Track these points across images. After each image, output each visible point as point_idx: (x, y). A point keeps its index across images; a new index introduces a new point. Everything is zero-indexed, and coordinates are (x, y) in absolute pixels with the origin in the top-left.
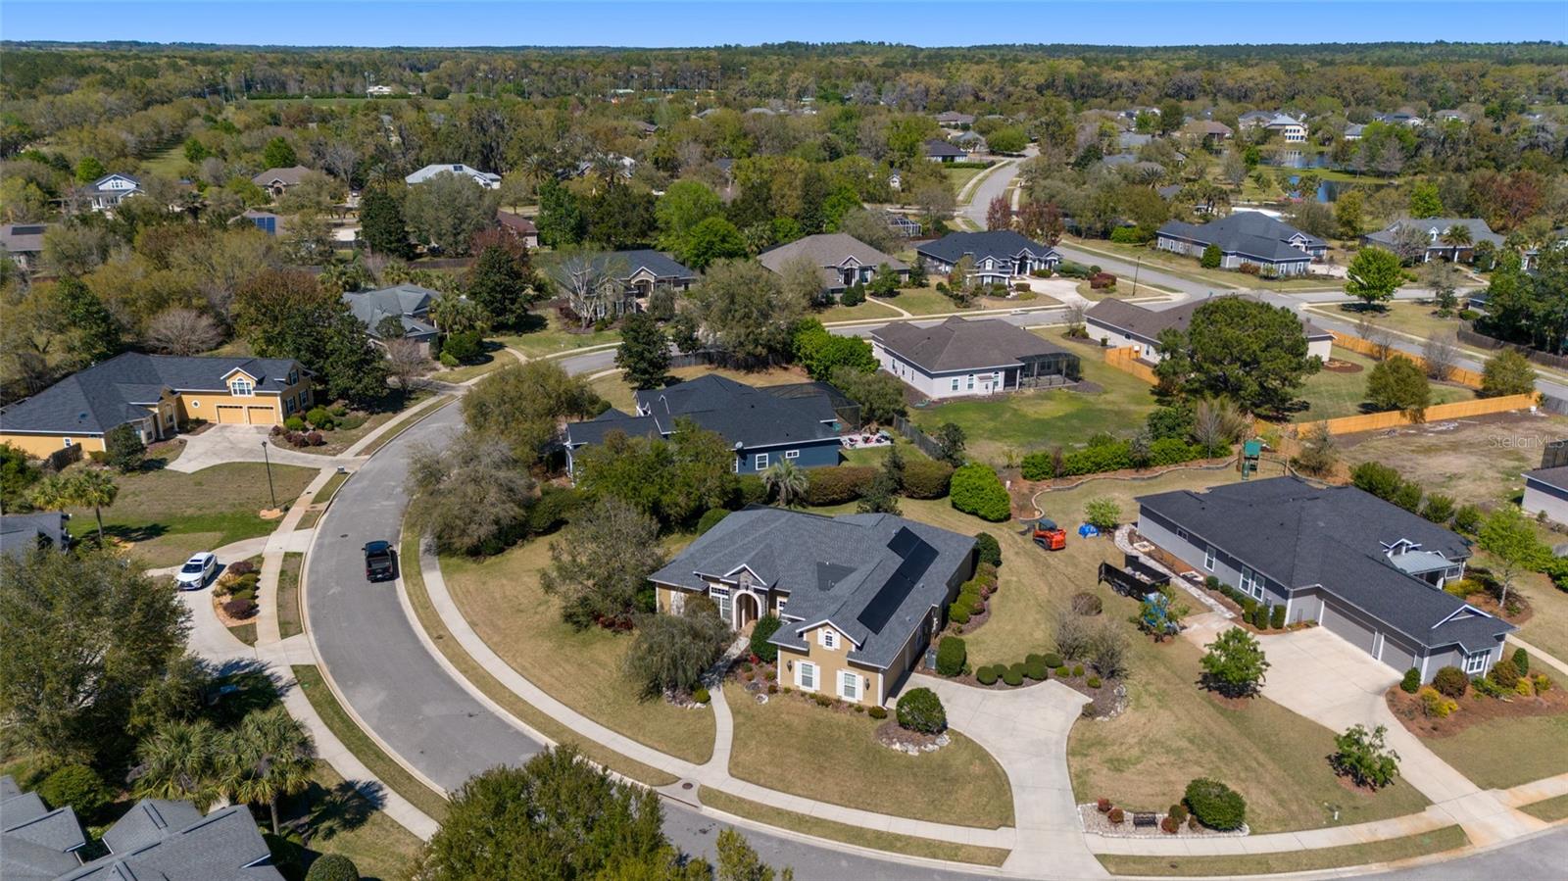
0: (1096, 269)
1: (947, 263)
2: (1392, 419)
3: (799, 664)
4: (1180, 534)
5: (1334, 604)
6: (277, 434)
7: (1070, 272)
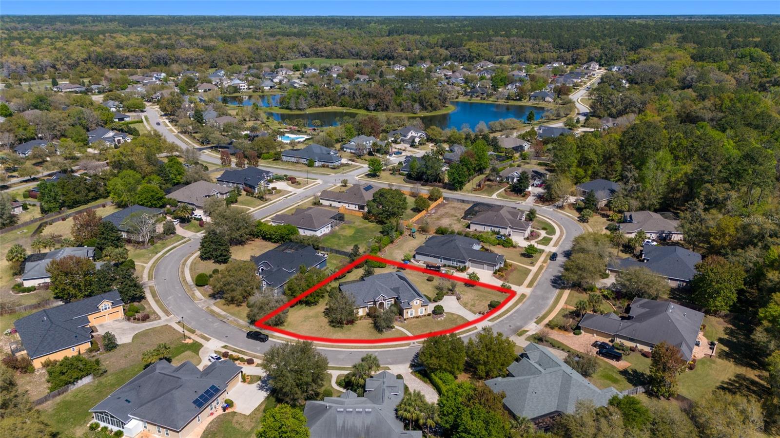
0: (286, 176)
2: (424, 213)
3: (409, 311)
4: (430, 256)
5: (473, 262)
6: (129, 320)
7: (279, 179)
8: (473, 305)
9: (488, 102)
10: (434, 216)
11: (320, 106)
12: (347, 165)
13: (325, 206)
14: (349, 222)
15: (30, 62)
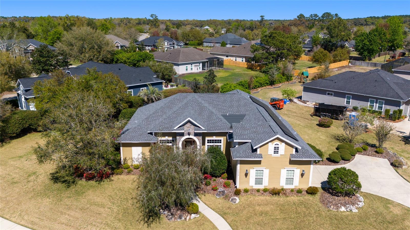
1: (149, 46)
3: (253, 171)
4: (329, 94)
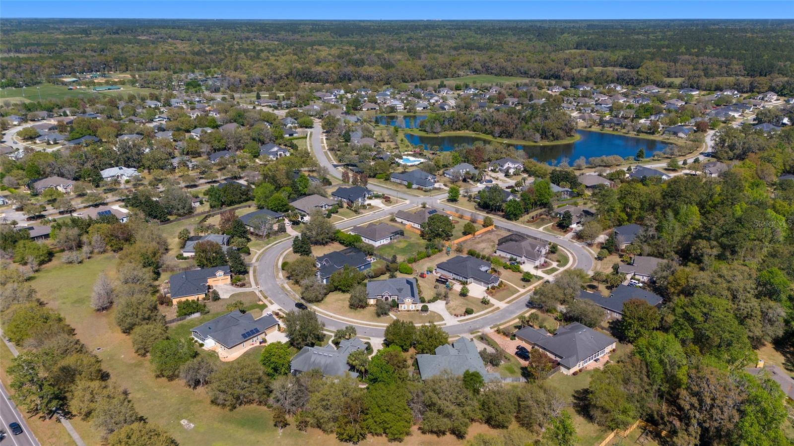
0: (383, 195)
2: (469, 236)
3: (403, 306)
4: (445, 270)
5: (474, 279)
6: (232, 285)
7: (377, 197)
8: (454, 310)
9: (619, 134)
10: (477, 240)
11: (454, 130)
12: (439, 189)
13: (398, 222)
14: (407, 237)
15: (245, 76)
